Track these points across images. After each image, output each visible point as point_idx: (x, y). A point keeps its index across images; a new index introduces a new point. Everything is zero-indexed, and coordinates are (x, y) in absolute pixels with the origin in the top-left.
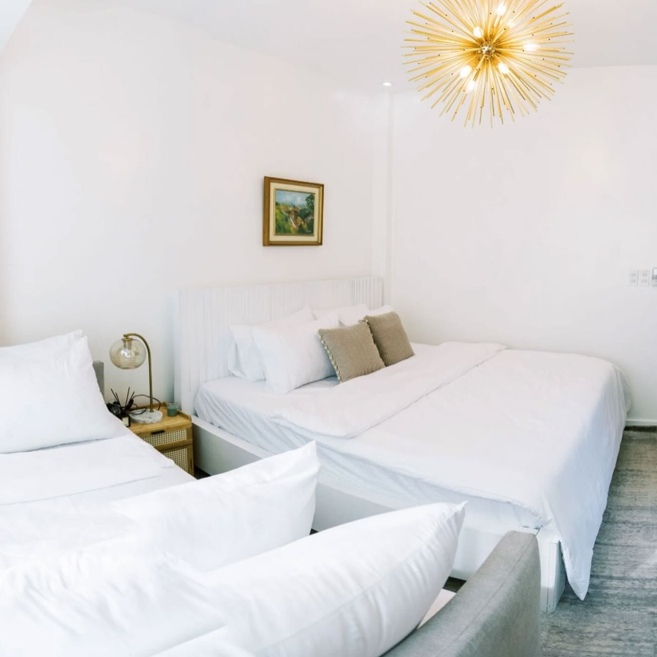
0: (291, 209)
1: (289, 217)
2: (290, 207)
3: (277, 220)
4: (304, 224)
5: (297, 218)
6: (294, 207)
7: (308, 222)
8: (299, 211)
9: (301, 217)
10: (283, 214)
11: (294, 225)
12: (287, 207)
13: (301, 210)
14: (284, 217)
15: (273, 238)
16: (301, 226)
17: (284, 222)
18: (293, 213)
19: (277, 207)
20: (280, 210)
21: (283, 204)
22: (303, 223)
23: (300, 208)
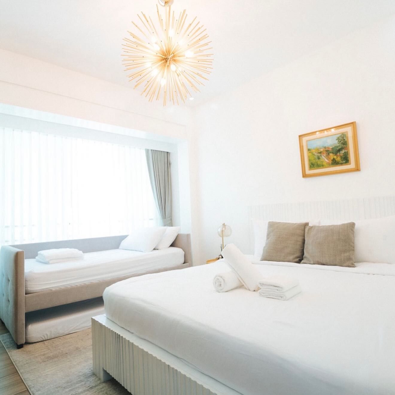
0: (322, 150)
1: (321, 156)
2: (321, 149)
3: (309, 160)
4: (337, 157)
5: (329, 155)
6: (325, 148)
7: (342, 155)
8: (330, 150)
9: (333, 153)
10: (315, 155)
11: (327, 160)
12: (318, 149)
13: (332, 149)
14: (316, 157)
15: (308, 172)
16: (334, 159)
17: (317, 160)
18: (325, 152)
19: (309, 151)
20: (312, 153)
21: (314, 149)
22: (335, 157)
23: (331, 147)
